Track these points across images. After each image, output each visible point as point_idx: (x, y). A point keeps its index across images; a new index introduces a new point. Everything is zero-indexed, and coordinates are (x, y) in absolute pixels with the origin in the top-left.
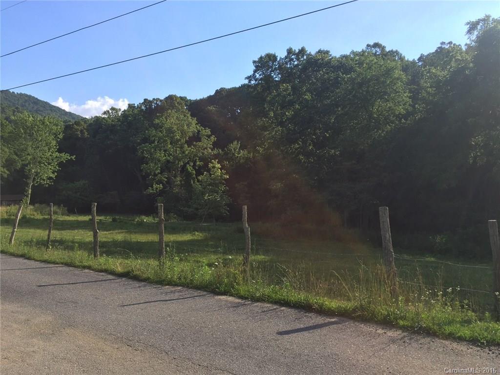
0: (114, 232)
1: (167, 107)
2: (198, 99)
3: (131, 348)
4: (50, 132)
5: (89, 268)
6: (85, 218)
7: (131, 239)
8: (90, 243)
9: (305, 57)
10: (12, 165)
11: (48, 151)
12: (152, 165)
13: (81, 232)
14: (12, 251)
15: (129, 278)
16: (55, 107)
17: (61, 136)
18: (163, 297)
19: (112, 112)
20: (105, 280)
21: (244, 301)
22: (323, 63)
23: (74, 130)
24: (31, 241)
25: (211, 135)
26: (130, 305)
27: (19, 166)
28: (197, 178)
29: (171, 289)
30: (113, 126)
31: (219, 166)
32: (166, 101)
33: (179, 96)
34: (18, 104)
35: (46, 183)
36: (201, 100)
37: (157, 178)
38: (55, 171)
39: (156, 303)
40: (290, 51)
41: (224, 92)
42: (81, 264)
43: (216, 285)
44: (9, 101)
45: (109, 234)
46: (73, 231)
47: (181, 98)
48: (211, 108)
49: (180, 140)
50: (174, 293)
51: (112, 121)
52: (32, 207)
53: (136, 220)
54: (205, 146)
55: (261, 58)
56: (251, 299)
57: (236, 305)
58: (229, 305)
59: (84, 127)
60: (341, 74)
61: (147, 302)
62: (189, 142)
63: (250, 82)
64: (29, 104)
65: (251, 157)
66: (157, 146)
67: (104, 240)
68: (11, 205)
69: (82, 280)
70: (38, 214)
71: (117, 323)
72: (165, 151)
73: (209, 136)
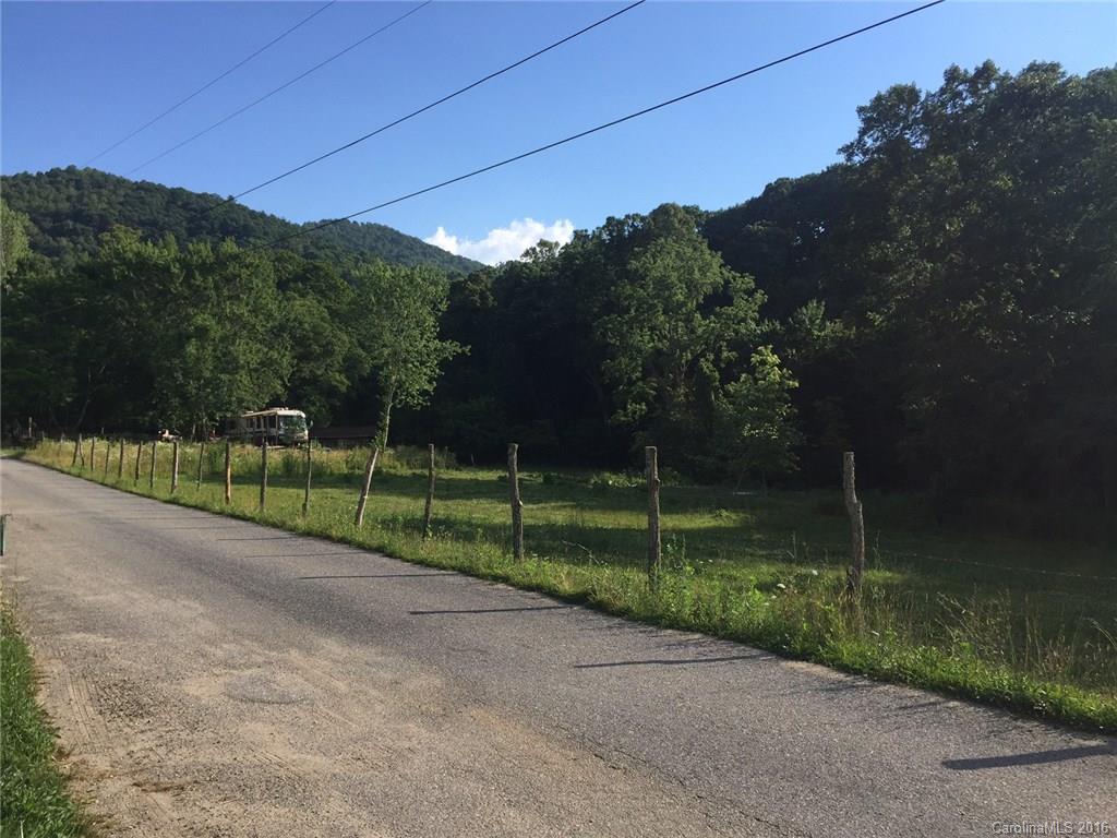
0: (547, 505)
1: (657, 231)
2: (726, 208)
3: (602, 762)
4: (424, 299)
5: (506, 580)
6: (491, 474)
7: (583, 522)
8: (503, 527)
9: (993, 86)
10: (355, 367)
11: (421, 339)
12: (624, 360)
13: (484, 503)
14: (361, 539)
15: (587, 608)
16: (430, 246)
17: (443, 307)
18: (663, 654)
19: (541, 251)
20: (538, 609)
21: (852, 677)
22: (1044, 96)
23: (467, 292)
24: (394, 520)
25: (755, 290)
26: (592, 666)
27: (367, 368)
28: (723, 388)
29: (679, 637)
30: (546, 279)
31: (775, 359)
32: (654, 219)
33: (681, 205)
34: (363, 246)
35: (417, 402)
36: (732, 211)
37: (635, 390)
38: (435, 379)
39: (649, 667)
40: (952, 75)
41: (787, 189)
42: (489, 571)
43: (782, 635)
44: (349, 241)
45: (538, 509)
46: (469, 503)
47: (687, 209)
48: (755, 227)
49: (684, 304)
50: (686, 646)
51: (542, 270)
52: (391, 451)
53: (593, 481)
54: (741, 314)
55: (879, 98)
56: (869, 674)
57: (833, 686)
58: (817, 684)
59: (486, 286)
60: (1094, 117)
61: (629, 663)
62: (706, 308)
63: (849, 158)
64: (384, 245)
65: (852, 337)
66: (634, 320)
67: (531, 522)
68: (354, 446)
69: (493, 604)
70: (402, 465)
71: (571, 704)
72: (652, 329)
73: (750, 293)
